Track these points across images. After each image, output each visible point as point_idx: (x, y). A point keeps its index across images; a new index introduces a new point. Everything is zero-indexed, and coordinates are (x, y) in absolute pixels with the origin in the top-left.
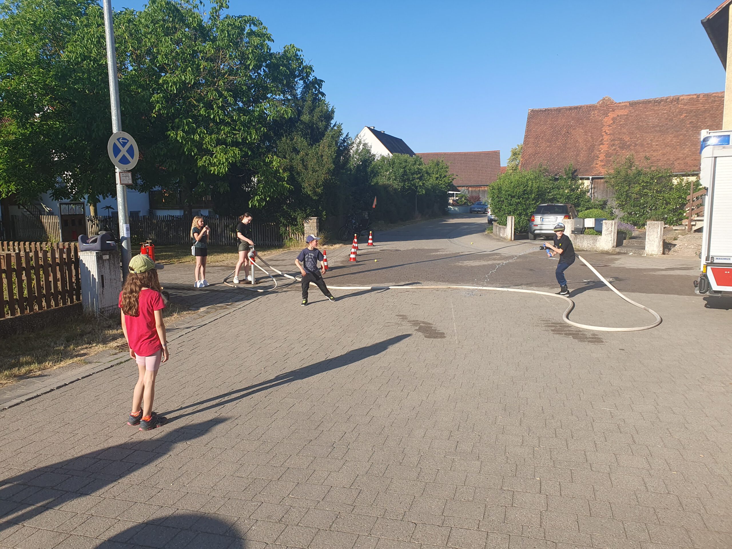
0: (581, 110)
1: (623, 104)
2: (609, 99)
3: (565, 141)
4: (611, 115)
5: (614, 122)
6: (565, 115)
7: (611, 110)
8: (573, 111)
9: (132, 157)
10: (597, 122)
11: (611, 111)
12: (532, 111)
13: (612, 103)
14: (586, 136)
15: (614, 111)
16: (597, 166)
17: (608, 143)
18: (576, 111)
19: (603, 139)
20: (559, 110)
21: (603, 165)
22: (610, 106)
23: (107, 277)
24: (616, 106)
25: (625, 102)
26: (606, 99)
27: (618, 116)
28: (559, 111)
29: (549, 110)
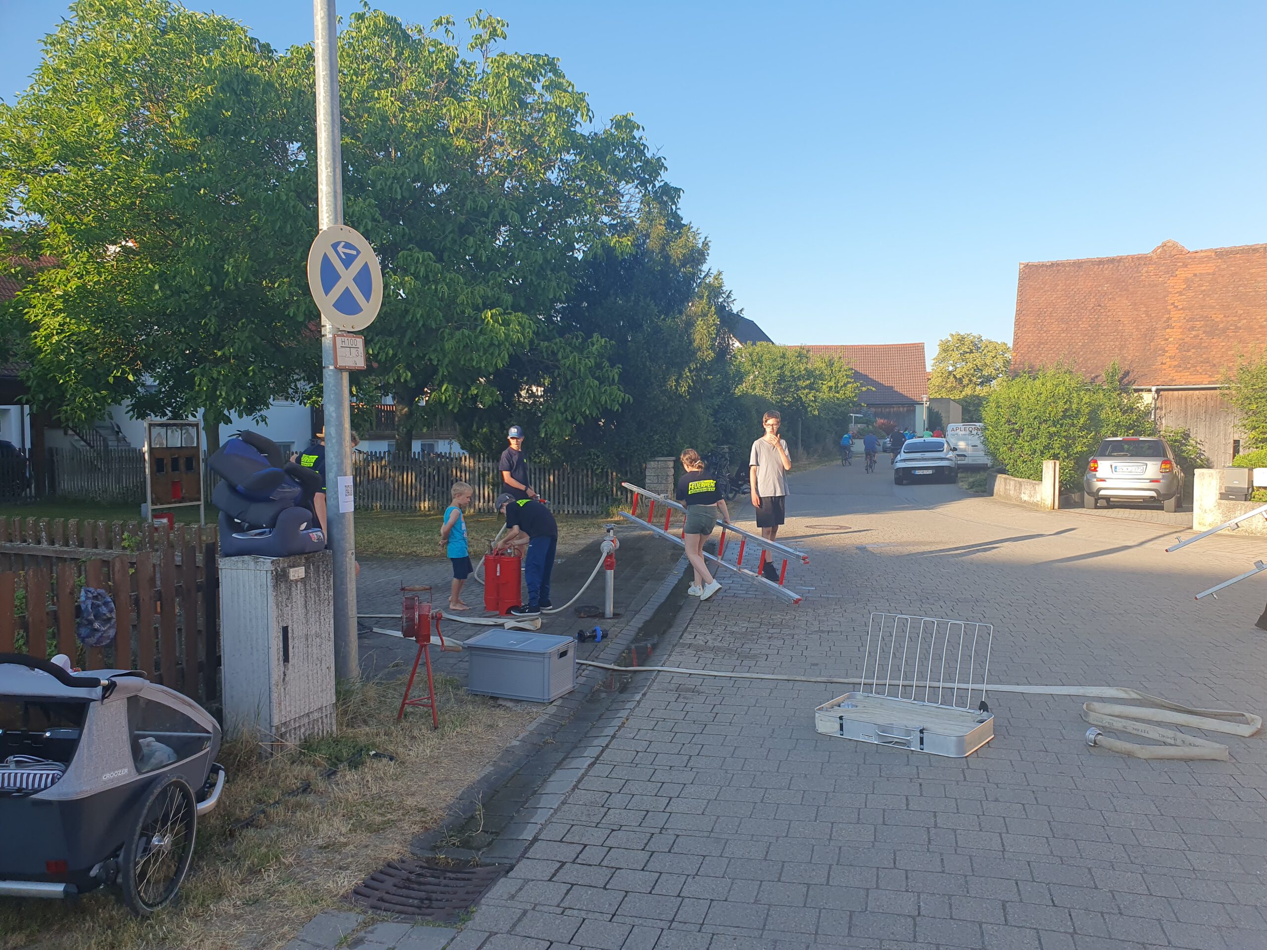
0: (1122, 264)
1: (1202, 254)
2: (1175, 246)
3: (1096, 320)
4: (1182, 273)
5: (1189, 287)
6: (1091, 273)
7: (1180, 264)
8: (1106, 266)
9: (367, 295)
10: (1156, 285)
11: (1180, 267)
12: (1027, 266)
13: (1181, 251)
14: (1136, 313)
15: (1186, 266)
16: (1164, 367)
17: (1180, 324)
18: (1111, 266)
19: (1169, 319)
20: (1078, 265)
21: (1175, 366)
22: (1178, 258)
23: (297, 631)
24: (1190, 258)
25: (1206, 251)
26: (1168, 244)
27: (1195, 275)
28: (1079, 267)
29: (1058, 265)
